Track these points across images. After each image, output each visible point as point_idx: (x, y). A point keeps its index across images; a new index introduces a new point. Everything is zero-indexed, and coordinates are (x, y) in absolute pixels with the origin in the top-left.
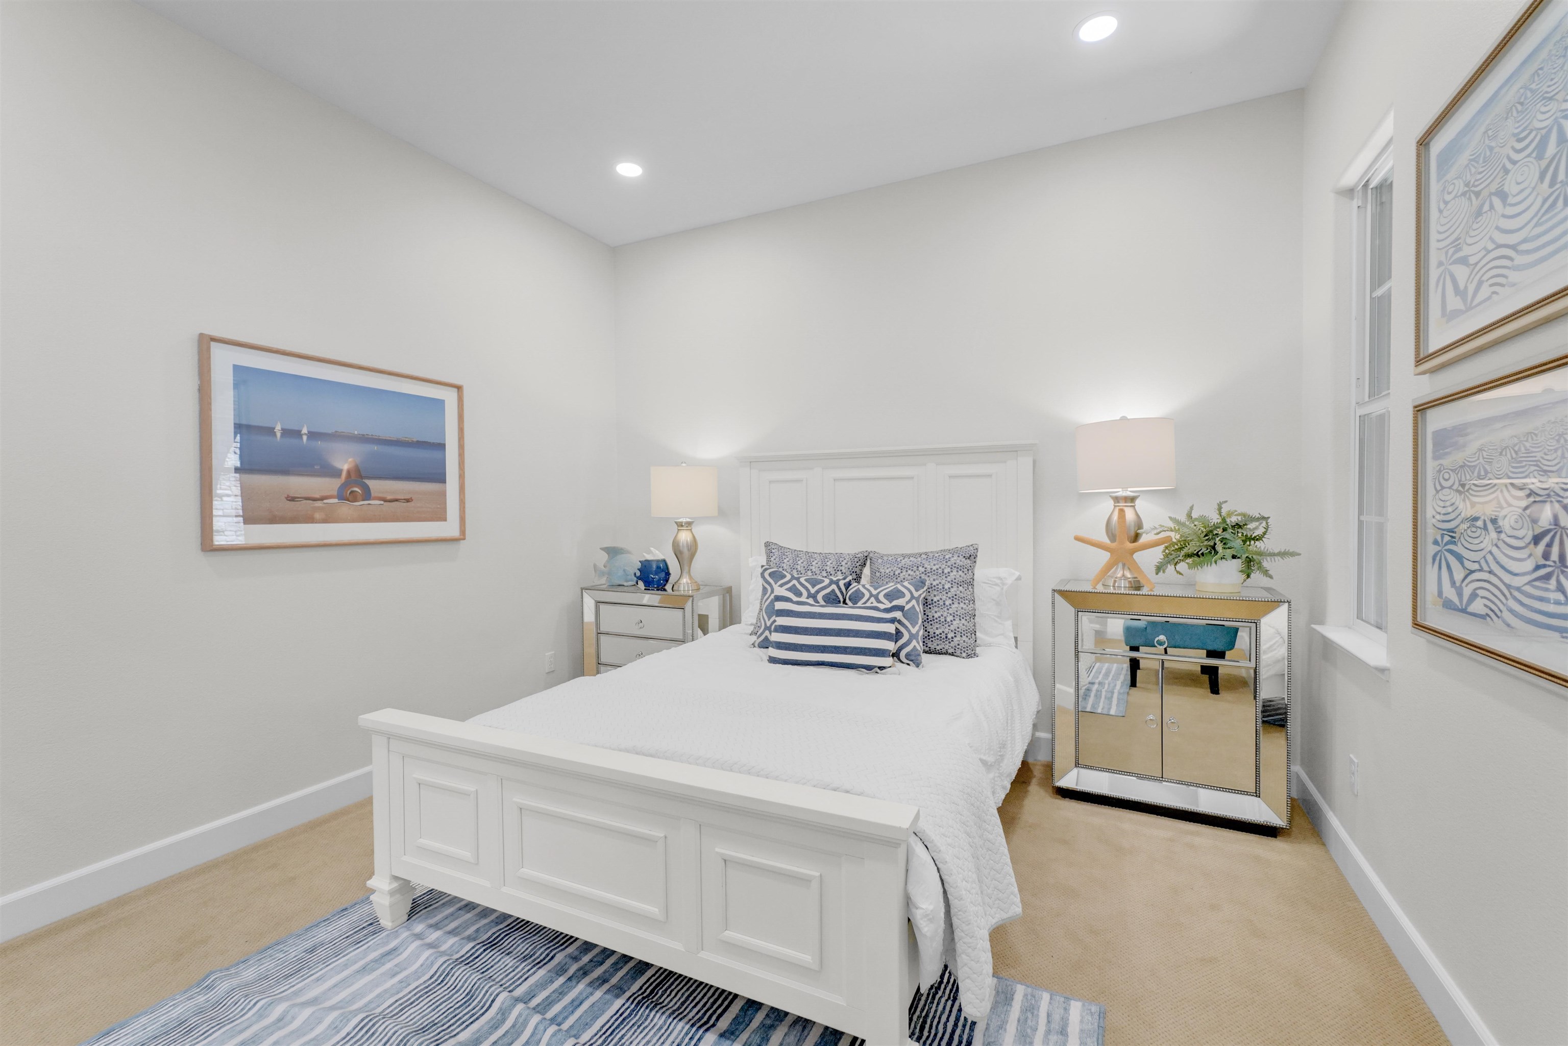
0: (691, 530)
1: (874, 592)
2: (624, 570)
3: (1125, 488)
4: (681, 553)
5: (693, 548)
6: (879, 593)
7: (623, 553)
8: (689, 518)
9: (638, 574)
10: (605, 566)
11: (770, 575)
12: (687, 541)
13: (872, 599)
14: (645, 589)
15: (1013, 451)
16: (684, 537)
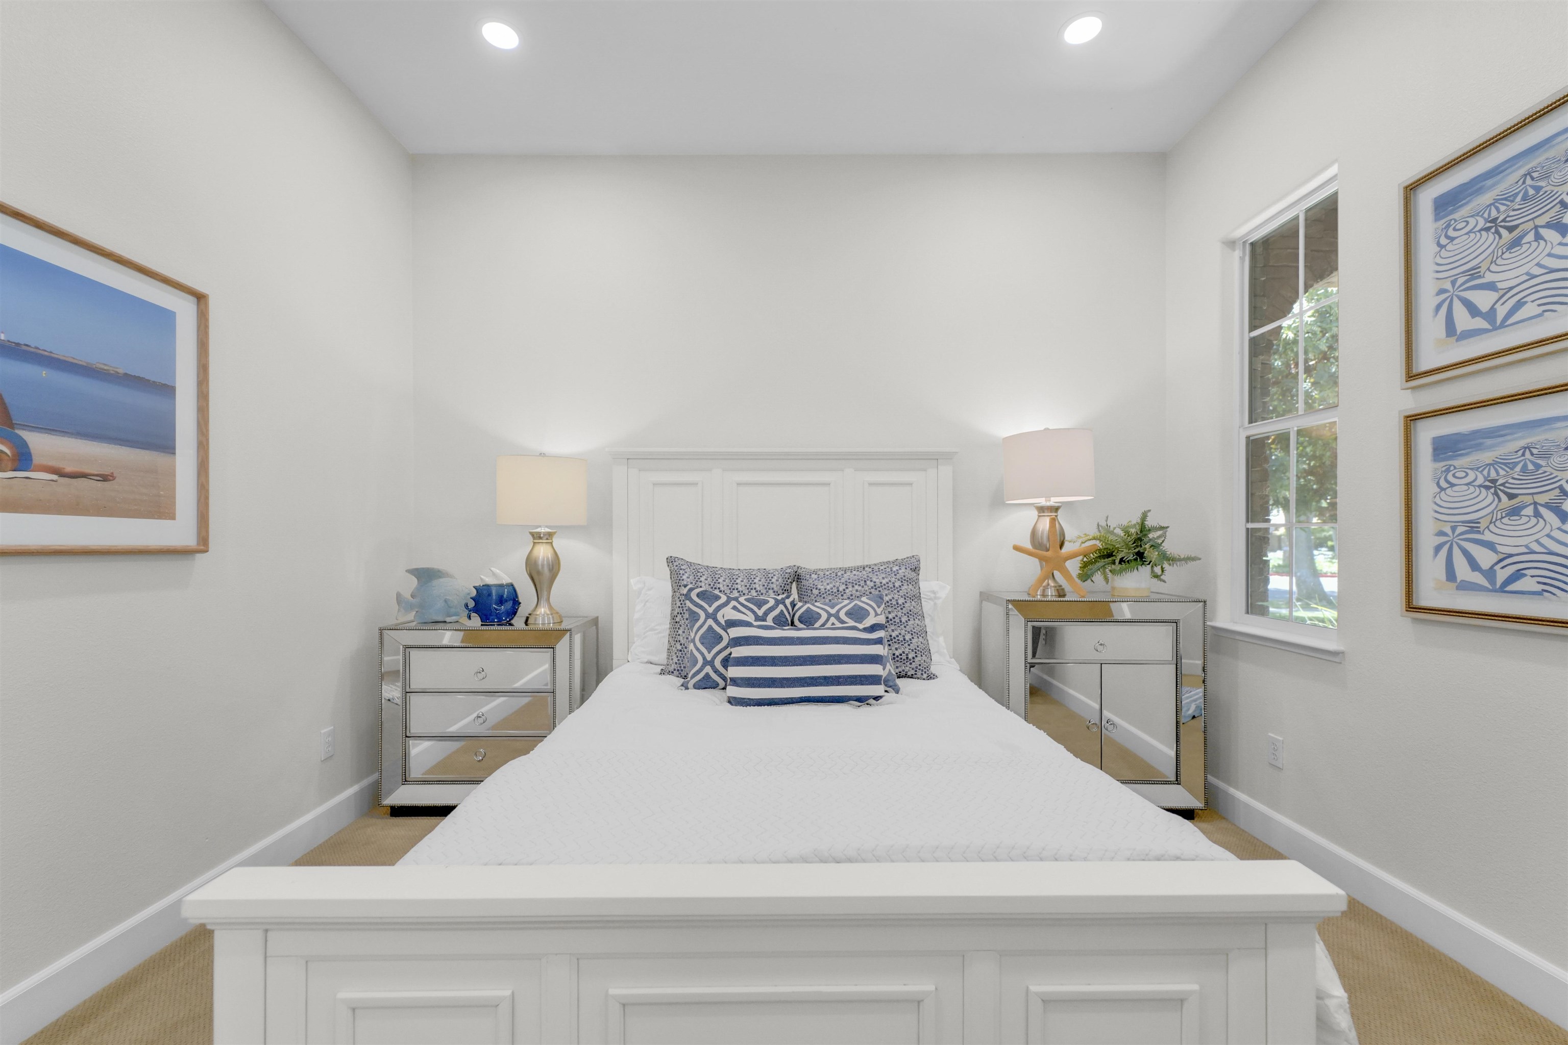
0: (551, 543)
1: (833, 611)
2: (446, 601)
3: (1048, 498)
4: (539, 573)
5: (555, 566)
6: (838, 611)
7: (440, 577)
8: (547, 527)
9: (472, 604)
10: (412, 596)
11: (698, 595)
12: (548, 559)
13: (833, 620)
14: (482, 625)
15: (935, 459)
16: (543, 552)
